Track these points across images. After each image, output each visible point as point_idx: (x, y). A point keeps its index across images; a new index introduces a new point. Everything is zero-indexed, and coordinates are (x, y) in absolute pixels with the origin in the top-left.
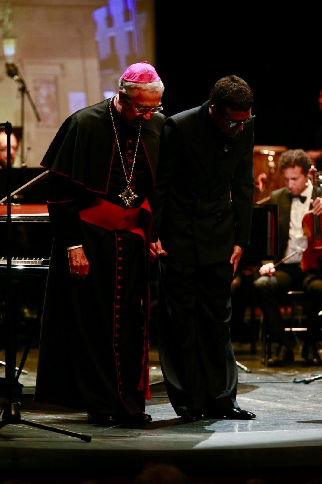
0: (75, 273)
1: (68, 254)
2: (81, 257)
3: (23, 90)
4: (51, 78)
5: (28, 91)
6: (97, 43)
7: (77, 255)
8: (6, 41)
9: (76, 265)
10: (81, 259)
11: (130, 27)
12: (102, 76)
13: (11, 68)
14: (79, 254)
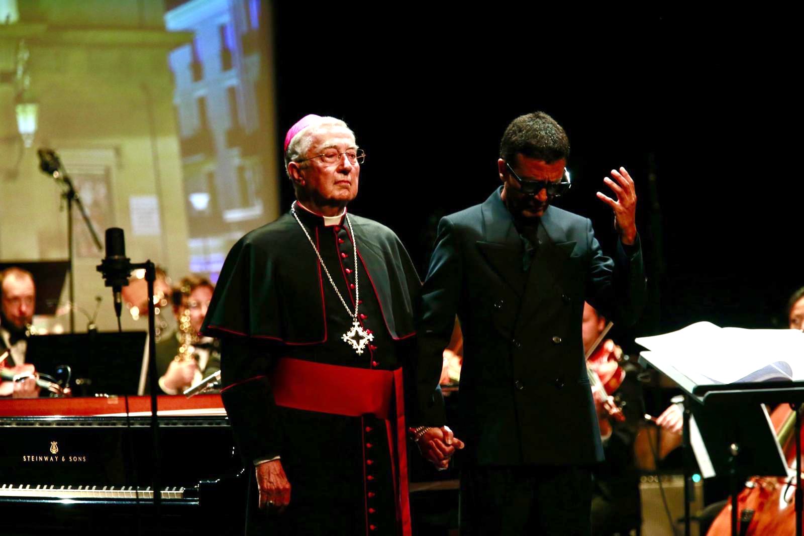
0: (268, 503)
1: (256, 471)
2: (277, 475)
3: (71, 196)
4: (100, 172)
5: (78, 198)
6: (175, 109)
7: (271, 471)
8: (19, 109)
9: (269, 488)
10: (278, 479)
11: (232, 80)
12: (185, 167)
13: (48, 158)
14: (275, 469)
